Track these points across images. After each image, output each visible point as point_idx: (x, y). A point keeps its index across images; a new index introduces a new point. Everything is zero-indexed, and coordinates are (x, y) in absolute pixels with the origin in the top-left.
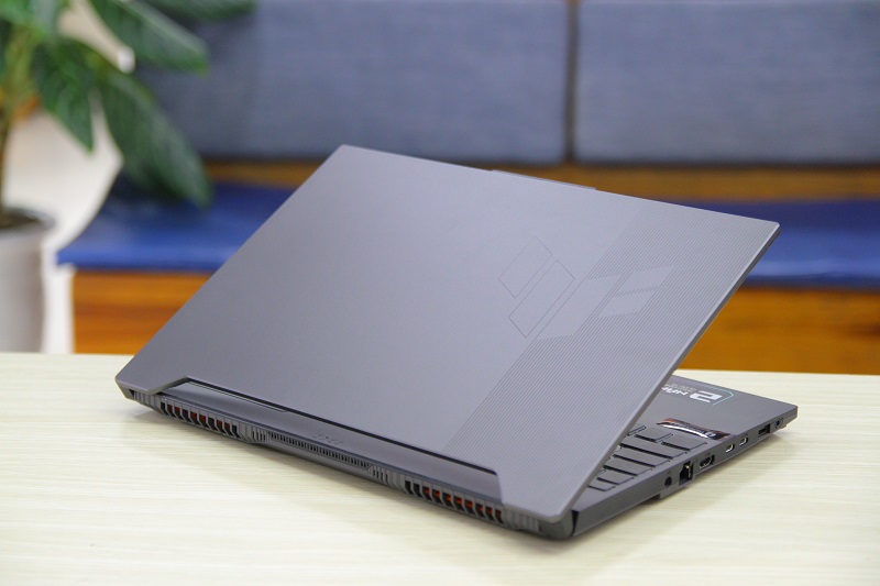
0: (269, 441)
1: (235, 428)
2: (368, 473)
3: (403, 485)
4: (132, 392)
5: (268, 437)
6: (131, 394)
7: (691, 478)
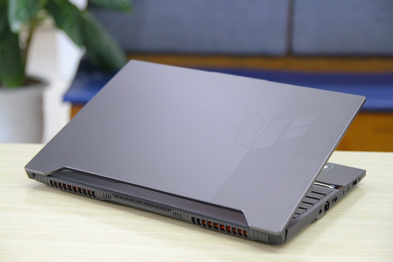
0: (113, 199)
1: (93, 193)
2: (171, 214)
3: (191, 219)
4: (34, 174)
5: (112, 197)
6: (32, 176)
7: (328, 209)
